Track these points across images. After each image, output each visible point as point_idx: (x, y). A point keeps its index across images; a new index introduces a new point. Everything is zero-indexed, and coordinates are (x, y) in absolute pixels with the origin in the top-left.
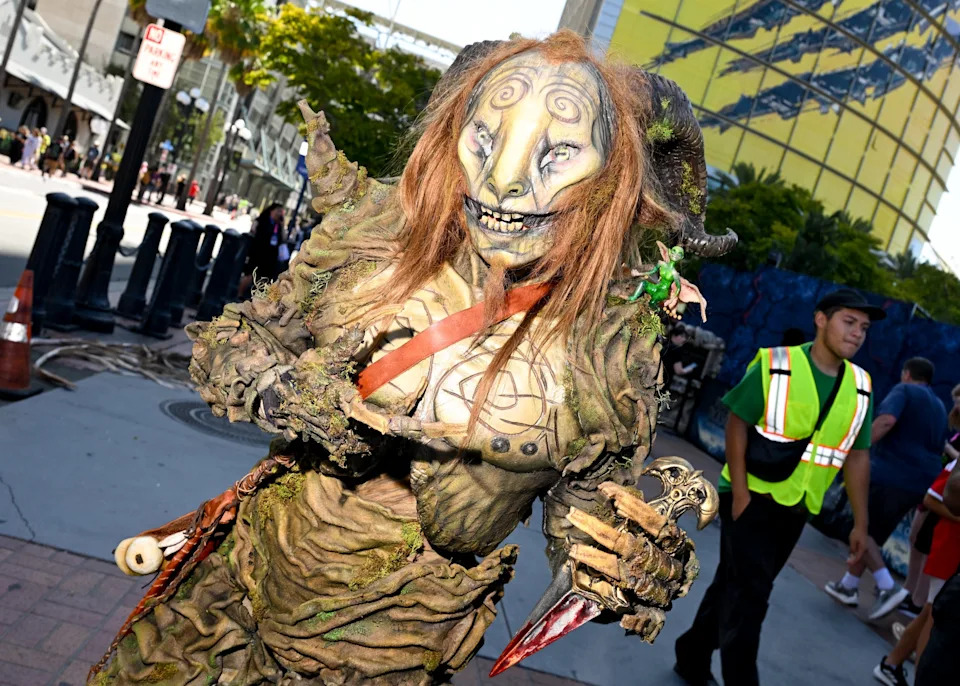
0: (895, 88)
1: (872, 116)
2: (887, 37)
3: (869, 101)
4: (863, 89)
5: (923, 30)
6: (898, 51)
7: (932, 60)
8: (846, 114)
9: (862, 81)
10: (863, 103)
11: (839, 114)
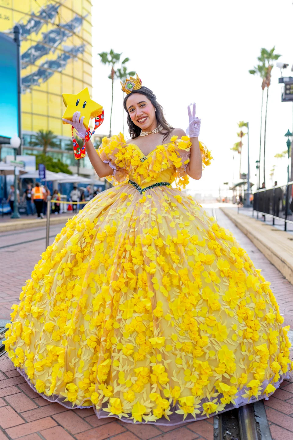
0: (50, 77)
1: (45, 90)
2: (39, 59)
3: (42, 85)
4: (37, 81)
5: (54, 52)
6: (46, 63)
7: (62, 62)
8: (34, 92)
9: (36, 78)
10: (39, 85)
11: (31, 92)
